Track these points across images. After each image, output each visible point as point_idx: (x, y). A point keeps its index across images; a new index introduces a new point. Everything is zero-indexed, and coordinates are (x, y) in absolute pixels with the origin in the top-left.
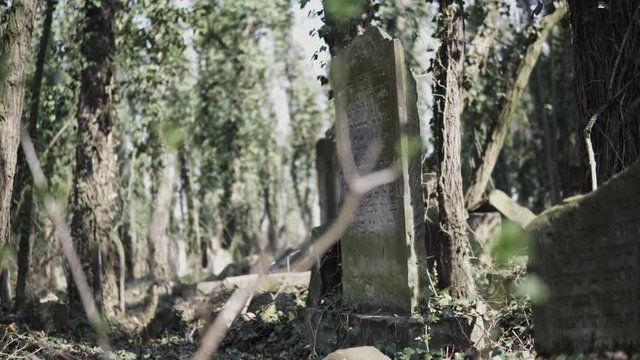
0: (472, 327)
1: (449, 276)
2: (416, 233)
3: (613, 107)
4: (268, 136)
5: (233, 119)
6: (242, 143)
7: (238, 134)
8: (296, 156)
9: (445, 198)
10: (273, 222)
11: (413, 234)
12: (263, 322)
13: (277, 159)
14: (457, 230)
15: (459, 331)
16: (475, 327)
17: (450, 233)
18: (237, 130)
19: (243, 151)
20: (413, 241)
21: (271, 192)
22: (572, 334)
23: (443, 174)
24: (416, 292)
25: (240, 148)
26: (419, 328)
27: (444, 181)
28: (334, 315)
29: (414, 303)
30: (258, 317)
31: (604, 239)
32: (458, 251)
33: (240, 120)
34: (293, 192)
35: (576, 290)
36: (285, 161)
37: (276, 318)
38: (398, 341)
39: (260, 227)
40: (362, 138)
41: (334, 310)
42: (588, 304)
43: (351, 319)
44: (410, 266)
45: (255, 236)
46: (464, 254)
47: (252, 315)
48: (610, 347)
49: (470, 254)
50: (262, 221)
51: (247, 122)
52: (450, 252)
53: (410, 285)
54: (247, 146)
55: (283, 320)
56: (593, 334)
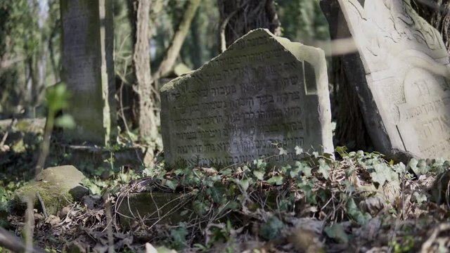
0: (145, 154)
1: (138, 121)
2: (109, 92)
3: (240, 12)
4: (31, 20)
5: (6, 8)
6: (12, 24)
7: (9, 18)
8: (53, 35)
9: (137, 68)
10: (35, 83)
11: (107, 92)
12: (14, 152)
13: (38, 36)
14: (144, 90)
15: (136, 156)
16: (147, 154)
17: (140, 92)
18: (9, 15)
19: (13, 30)
20: (107, 95)
21: (34, 60)
22: (186, 156)
23: (136, 52)
24: (108, 131)
25: (10, 28)
26: (107, 154)
27: (136, 57)
28: (56, 146)
29: (107, 138)
30: (11, 148)
31: (205, 98)
32: (145, 104)
33: (10, 8)
34: (49, 61)
35: (189, 129)
36: (44, 38)
37: (23, 148)
38: (96, 163)
39: (26, 87)
40: (76, 27)
41: (57, 143)
42: (195, 138)
43: (67, 148)
44: (105, 114)
45: (21, 93)
46: (149, 106)
47: (7, 147)
48: (208, 164)
49: (154, 107)
50: (27, 82)
51: (16, 10)
52: (138, 105)
53: (105, 126)
54: (15, 26)
55: (28, 150)
56: (198, 156)
